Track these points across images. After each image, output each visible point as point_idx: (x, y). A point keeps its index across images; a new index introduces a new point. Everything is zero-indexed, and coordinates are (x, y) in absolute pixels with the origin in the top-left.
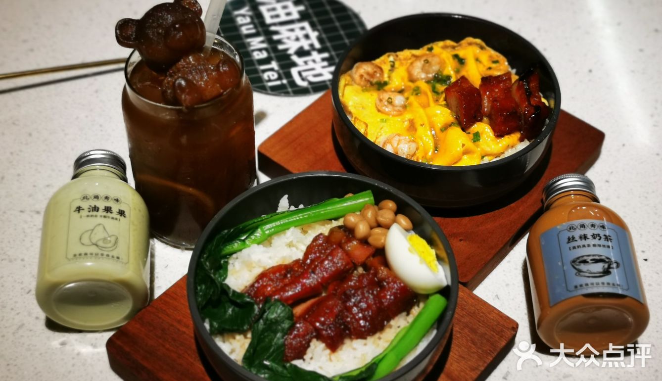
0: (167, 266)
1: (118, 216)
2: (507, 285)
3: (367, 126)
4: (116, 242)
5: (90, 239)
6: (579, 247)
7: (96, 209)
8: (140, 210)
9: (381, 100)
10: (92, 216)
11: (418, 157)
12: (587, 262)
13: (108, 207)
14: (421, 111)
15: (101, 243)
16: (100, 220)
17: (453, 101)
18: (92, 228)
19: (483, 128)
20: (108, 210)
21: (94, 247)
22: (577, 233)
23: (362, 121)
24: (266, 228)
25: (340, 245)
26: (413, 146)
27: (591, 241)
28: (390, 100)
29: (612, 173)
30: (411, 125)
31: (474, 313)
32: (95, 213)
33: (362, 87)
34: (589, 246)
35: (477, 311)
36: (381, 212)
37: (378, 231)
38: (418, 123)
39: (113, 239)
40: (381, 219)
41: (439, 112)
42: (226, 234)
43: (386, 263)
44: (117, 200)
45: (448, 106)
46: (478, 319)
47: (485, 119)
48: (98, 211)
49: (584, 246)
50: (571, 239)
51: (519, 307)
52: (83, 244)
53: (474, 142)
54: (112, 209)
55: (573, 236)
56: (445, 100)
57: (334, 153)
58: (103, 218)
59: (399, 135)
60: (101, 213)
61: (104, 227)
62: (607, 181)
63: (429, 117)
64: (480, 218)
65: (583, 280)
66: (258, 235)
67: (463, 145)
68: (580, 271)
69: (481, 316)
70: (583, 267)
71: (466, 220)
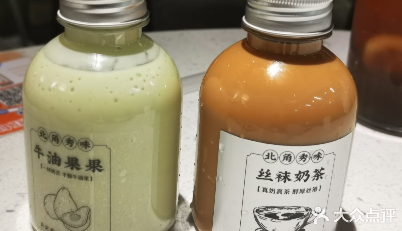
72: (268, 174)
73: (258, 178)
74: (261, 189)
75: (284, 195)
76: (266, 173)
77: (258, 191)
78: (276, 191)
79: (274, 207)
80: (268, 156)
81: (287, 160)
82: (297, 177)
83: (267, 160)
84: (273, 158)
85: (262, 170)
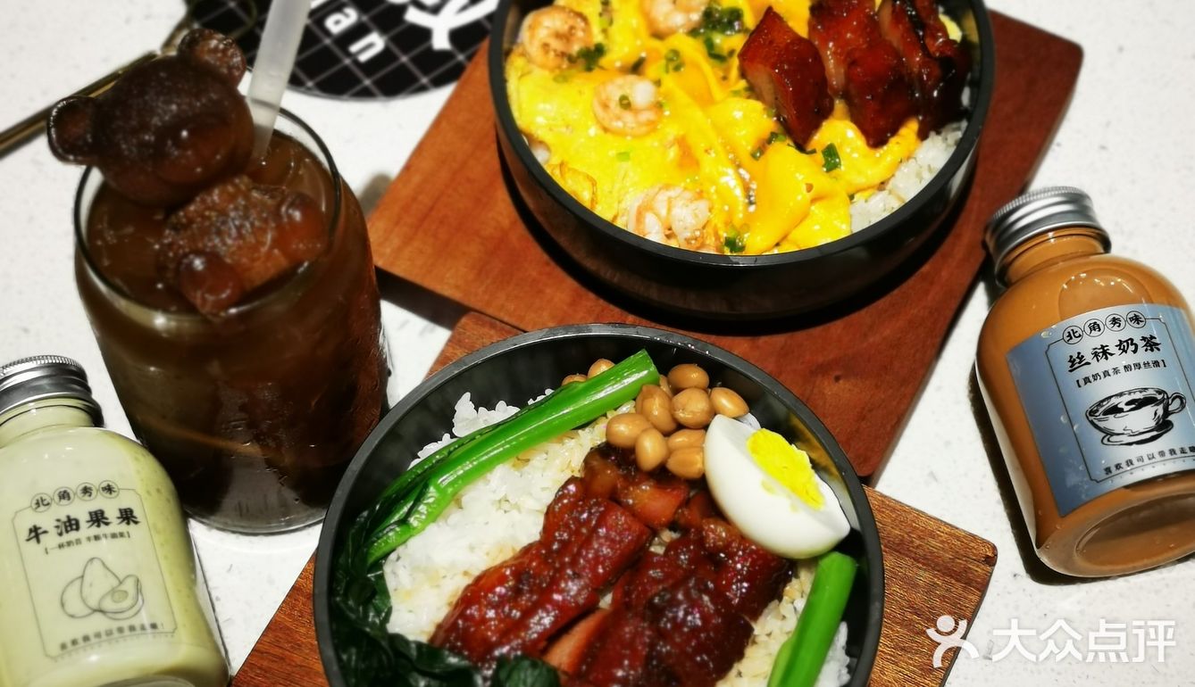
0: (231, 566)
1: (124, 527)
2: (948, 443)
3: (594, 183)
4: (139, 590)
5: (84, 601)
6: (1095, 377)
7: (71, 524)
8: (158, 491)
9: (605, 106)
10: (69, 543)
11: (716, 226)
12: (1121, 410)
13: (96, 513)
14: (697, 114)
15: (108, 605)
16: (89, 549)
17: (763, 78)
18: (80, 574)
19: (840, 131)
20: (98, 518)
21: (98, 616)
22: (1087, 345)
23: (579, 173)
24: (445, 483)
25: (614, 498)
26: (702, 206)
27: (1118, 360)
28: (625, 102)
29: (1108, 124)
30: (684, 153)
31: (902, 542)
32: (73, 535)
33: (552, 70)
34: (1116, 371)
35: (906, 536)
36: (681, 398)
37: (680, 439)
38: (699, 146)
39: (129, 586)
40: (681, 415)
41: (738, 114)
42: (367, 519)
43: (714, 510)
44: (109, 489)
45: (753, 92)
46: (913, 555)
47: (839, 105)
48: (78, 529)
49: (1106, 374)
50: (1076, 362)
51: (982, 489)
52: (72, 616)
53: (829, 170)
54: (106, 515)
55: (1079, 353)
56: (743, 75)
57: (521, 229)
58: (93, 542)
59: (667, 187)
60: (86, 530)
61: (104, 564)
62: (1103, 148)
63: (719, 129)
64: (864, 316)
65: (1120, 454)
66: (431, 500)
67: (810, 188)
68: (1109, 433)
69: (917, 547)
70: (1113, 423)
71: (837, 328)
72: (1081, 358)
73: (1071, 371)
74: (1082, 382)
75: (1113, 377)
76: (1078, 357)
77: (1079, 386)
78: (1102, 375)
79: (1110, 397)
80: (1070, 335)
81: (1095, 330)
82: (1120, 349)
83: (1071, 342)
84: (1077, 335)
85: (1071, 357)
